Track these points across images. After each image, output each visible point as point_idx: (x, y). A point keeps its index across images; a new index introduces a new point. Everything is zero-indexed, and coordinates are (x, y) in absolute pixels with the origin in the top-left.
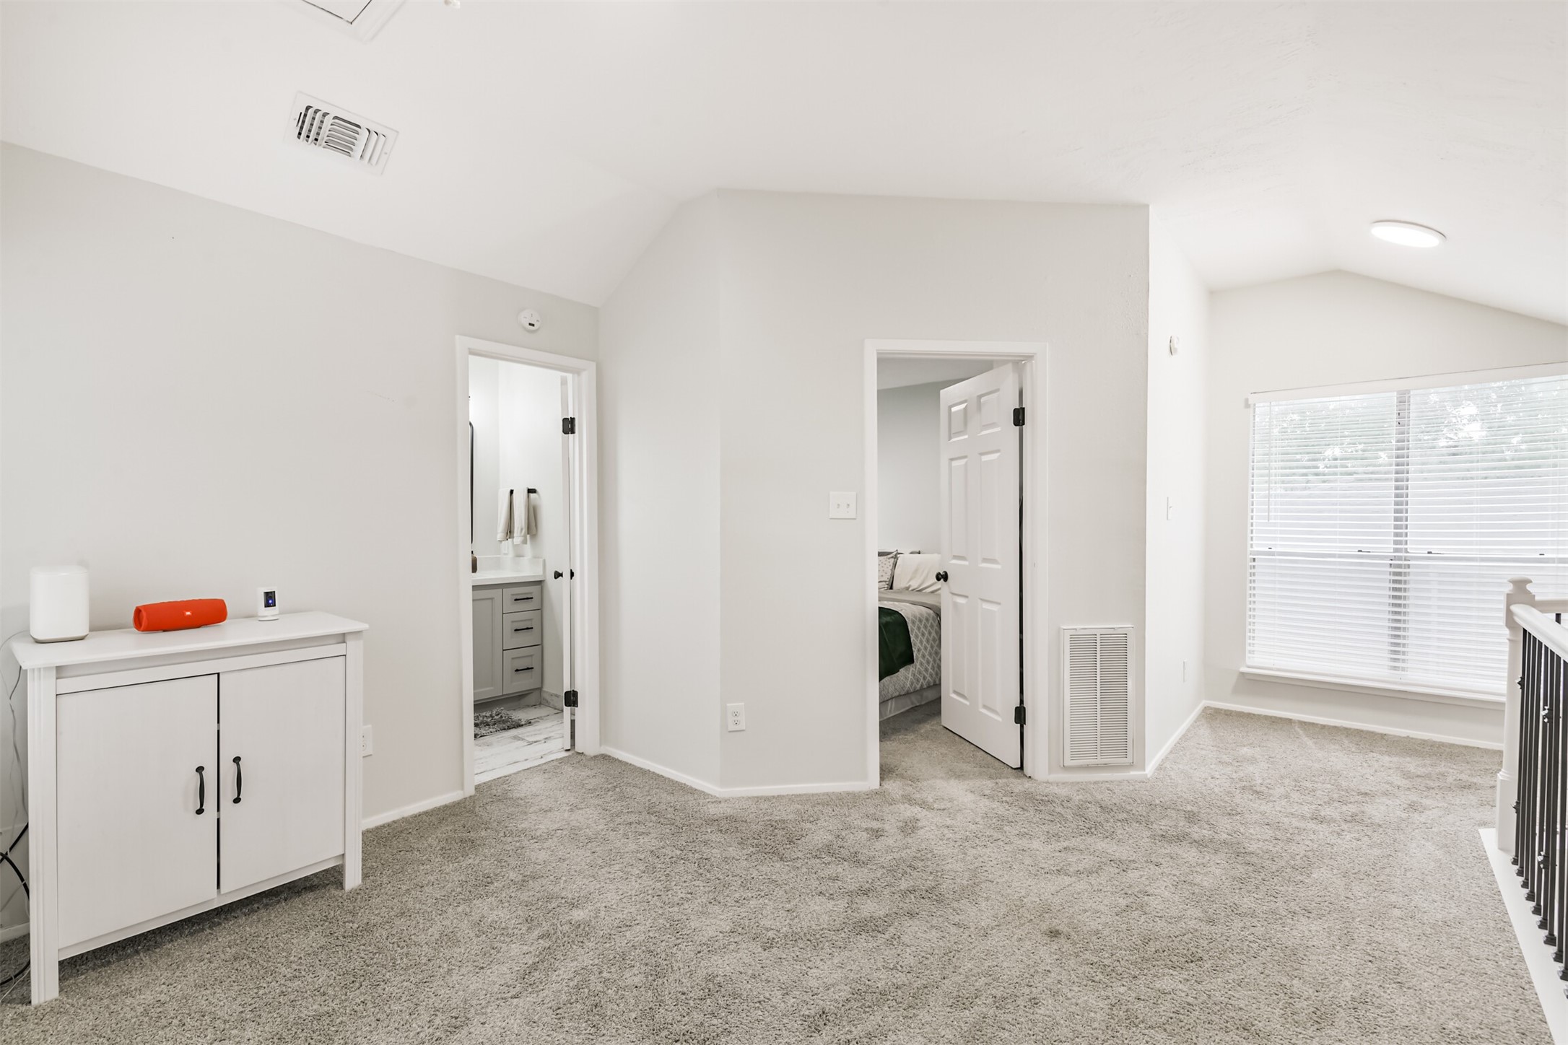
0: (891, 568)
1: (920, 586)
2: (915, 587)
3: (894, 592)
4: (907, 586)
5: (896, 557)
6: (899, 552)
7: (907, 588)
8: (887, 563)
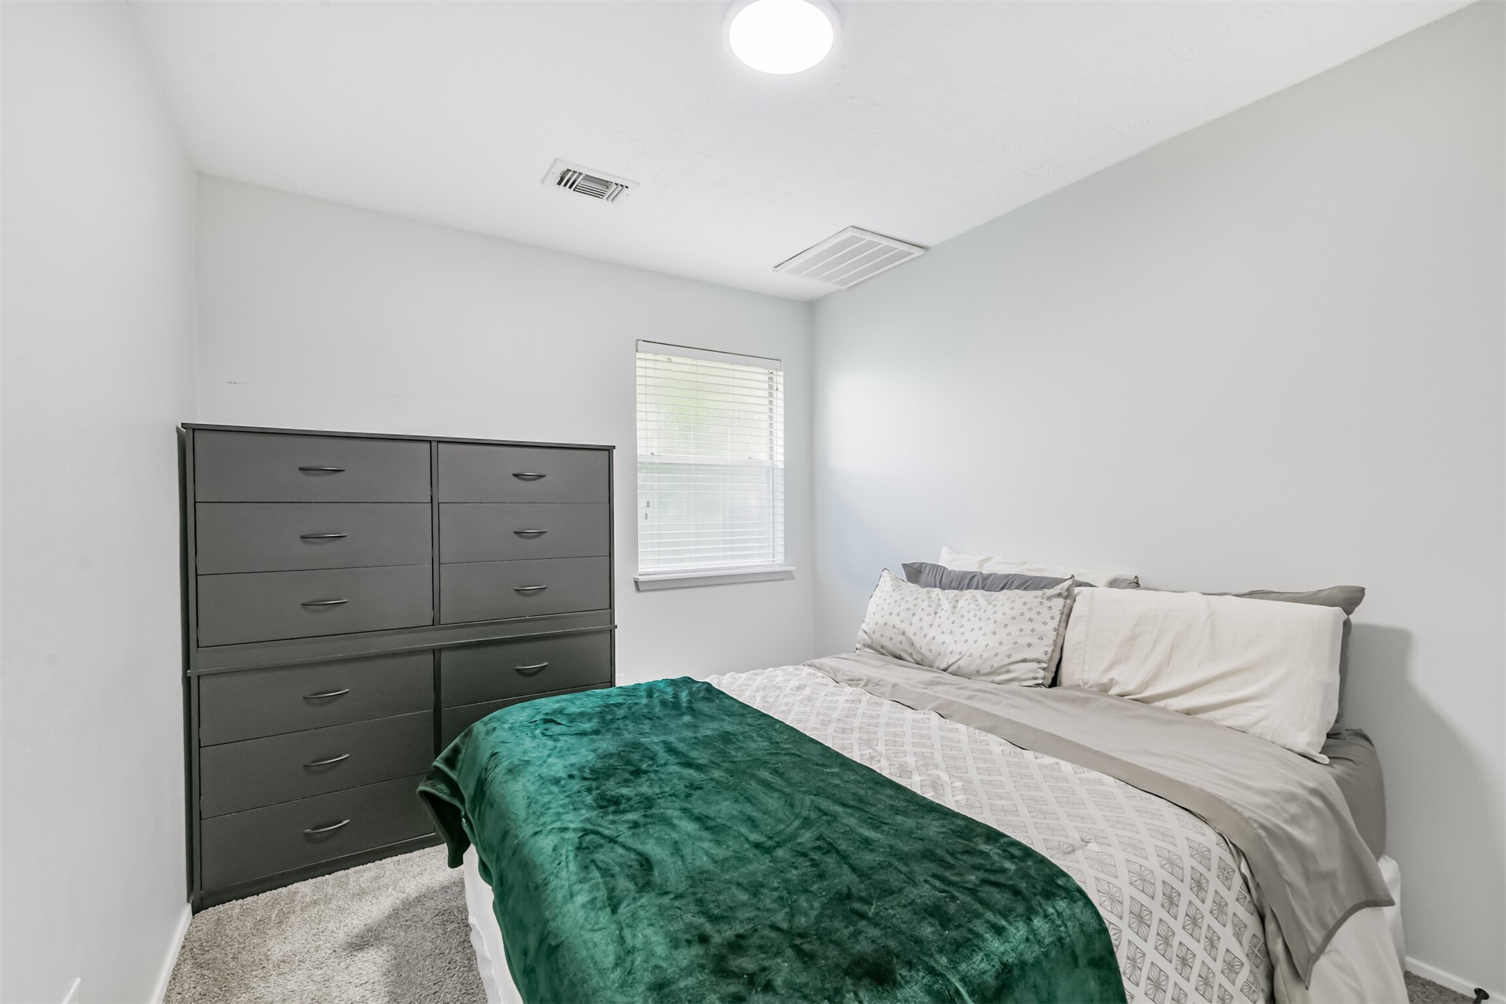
0: (1055, 623)
1: (1146, 685)
2: (1130, 688)
3: (1063, 699)
4: (1105, 680)
5: (1069, 596)
6: (1078, 578)
7: (1104, 689)
8: (1044, 610)
